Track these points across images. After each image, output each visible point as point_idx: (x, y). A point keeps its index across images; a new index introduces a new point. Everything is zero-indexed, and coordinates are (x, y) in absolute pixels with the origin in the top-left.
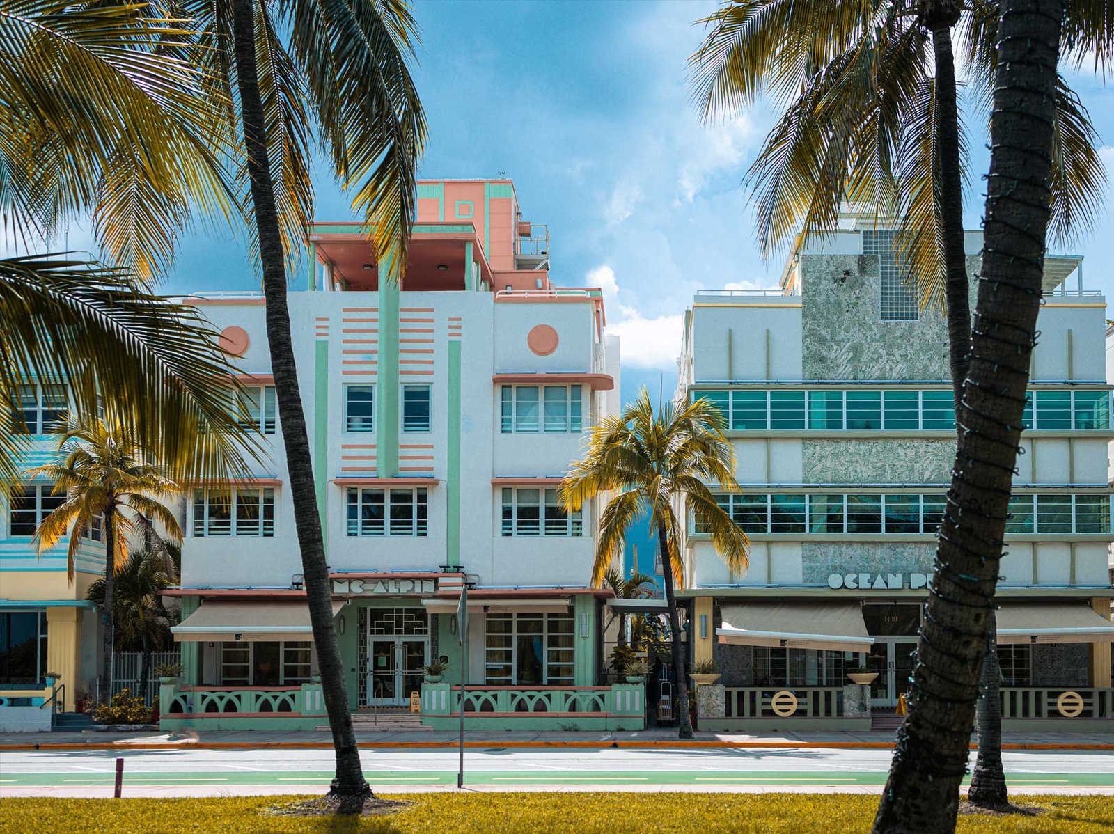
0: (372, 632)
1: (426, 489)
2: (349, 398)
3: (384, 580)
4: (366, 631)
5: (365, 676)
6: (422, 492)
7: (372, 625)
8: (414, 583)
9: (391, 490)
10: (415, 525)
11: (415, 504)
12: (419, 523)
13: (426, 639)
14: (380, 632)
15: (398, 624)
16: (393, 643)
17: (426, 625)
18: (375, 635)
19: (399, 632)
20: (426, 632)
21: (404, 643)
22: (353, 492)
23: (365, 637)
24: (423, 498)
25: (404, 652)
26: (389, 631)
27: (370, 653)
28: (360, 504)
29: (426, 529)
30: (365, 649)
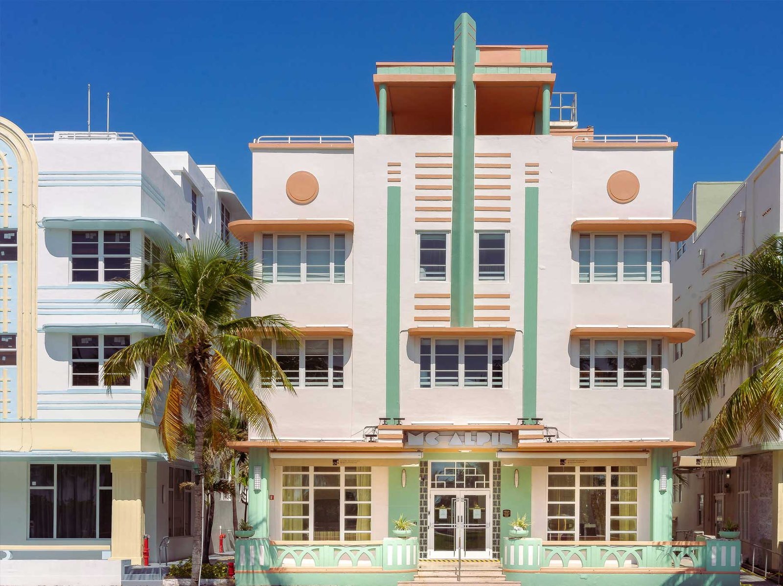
0: (433, 486)
1: (502, 339)
2: (422, 246)
3: (460, 433)
4: (427, 485)
5: (426, 529)
6: (497, 343)
7: (433, 479)
8: (491, 436)
9: (466, 341)
10: (490, 377)
11: (490, 355)
12: (494, 374)
13: (487, 493)
14: (441, 486)
15: (460, 477)
16: (455, 496)
17: (487, 479)
18: (436, 489)
19: (460, 486)
20: (487, 486)
21: (466, 497)
22: (426, 343)
23: (426, 490)
24: (498, 349)
25: (466, 504)
26: (450, 485)
27: (431, 507)
28: (433, 355)
29: (501, 381)
30: (426, 503)
